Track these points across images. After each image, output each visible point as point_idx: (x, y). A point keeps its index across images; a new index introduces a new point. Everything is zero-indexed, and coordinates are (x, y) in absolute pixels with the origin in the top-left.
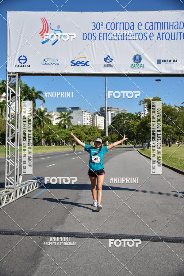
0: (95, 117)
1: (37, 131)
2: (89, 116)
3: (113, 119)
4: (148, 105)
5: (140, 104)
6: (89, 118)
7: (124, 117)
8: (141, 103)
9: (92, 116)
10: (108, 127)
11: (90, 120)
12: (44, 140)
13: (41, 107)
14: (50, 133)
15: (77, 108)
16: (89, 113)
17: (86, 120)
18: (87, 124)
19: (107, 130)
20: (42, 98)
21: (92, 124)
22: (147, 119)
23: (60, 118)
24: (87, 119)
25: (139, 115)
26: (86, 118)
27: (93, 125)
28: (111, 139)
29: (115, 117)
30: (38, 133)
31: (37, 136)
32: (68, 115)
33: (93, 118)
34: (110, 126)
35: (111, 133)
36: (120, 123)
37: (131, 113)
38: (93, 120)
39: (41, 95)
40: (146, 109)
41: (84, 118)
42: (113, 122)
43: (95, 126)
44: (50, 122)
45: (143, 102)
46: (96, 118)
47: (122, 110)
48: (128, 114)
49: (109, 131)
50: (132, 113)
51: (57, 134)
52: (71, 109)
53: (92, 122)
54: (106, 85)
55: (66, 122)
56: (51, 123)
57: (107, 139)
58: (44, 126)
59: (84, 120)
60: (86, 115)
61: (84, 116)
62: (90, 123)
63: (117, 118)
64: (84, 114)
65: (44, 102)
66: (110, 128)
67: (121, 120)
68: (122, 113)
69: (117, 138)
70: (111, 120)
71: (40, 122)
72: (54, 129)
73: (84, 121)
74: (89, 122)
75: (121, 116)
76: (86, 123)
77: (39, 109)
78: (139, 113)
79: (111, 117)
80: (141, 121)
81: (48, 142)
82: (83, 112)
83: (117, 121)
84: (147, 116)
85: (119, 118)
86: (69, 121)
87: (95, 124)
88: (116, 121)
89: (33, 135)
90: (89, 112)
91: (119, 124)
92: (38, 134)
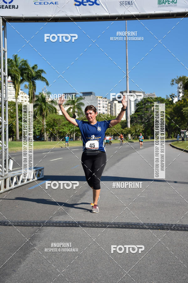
0: (114, 104)
1: (39, 122)
2: (106, 103)
3: (137, 105)
4: (183, 84)
5: (173, 84)
6: (105, 106)
7: (151, 102)
8: (174, 82)
9: (109, 103)
10: (131, 116)
11: (107, 109)
12: (47, 134)
13: (43, 92)
14: (55, 124)
15: (90, 94)
16: (105, 100)
17: (101, 108)
18: (104, 113)
19: (129, 120)
20: (44, 78)
21: (109, 113)
22: (182, 103)
23: (68, 105)
24: (104, 107)
25: (171, 99)
26: (101, 105)
27: (111, 114)
28: (134, 131)
29: (139, 103)
30: (39, 125)
31: (38, 129)
32: (78, 101)
33: (110, 106)
34: (133, 114)
35: (135, 124)
36: (146, 110)
37: (160, 98)
38: (110, 109)
39: (43, 75)
40: (181, 91)
41: (99, 105)
42: (137, 109)
43: (114, 115)
44: (54, 111)
45: (176, 80)
46: (115, 106)
47: (149, 94)
48: (156, 98)
49: (131, 122)
50: (163, 98)
51: (64, 125)
52: (81, 95)
53: (109, 110)
54: (127, 60)
55: (76, 110)
56: (56, 112)
57: (130, 132)
58: (47, 115)
59: (99, 108)
60: (101, 102)
61: (99, 104)
62: (107, 112)
63: (143, 105)
64: (99, 101)
65: (47, 84)
66: (133, 118)
67: (148, 107)
68: (148, 98)
69: (142, 131)
70: (135, 108)
71: (41, 110)
72: (60, 119)
73: (100, 110)
74: (106, 110)
75: (148, 101)
76: (101, 112)
77: (40, 94)
78: (171, 96)
79: (135, 103)
80: (174, 106)
81: (53, 137)
82: (97, 97)
83: (142, 108)
84: (182, 99)
85: (145, 104)
86: (79, 109)
87: (114, 113)
88: (140, 108)
89: (34, 128)
90: (106, 98)
91: (145, 112)
92: (40, 127)
